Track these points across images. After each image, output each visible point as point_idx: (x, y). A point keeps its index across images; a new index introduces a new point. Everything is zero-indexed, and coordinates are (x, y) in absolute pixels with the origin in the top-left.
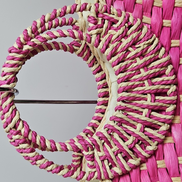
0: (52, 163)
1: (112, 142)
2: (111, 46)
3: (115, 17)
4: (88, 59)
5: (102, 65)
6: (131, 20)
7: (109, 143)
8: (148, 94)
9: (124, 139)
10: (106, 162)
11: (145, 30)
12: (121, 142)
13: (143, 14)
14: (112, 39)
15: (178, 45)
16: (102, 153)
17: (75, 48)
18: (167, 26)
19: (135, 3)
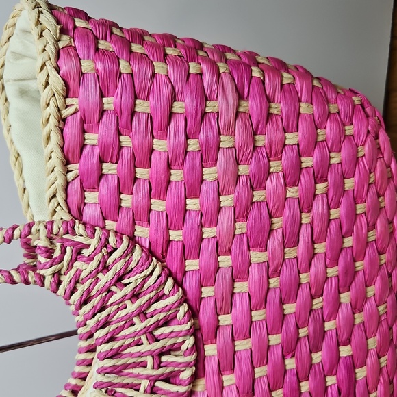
2: (81, 288)
6: (112, 242)
8: (147, 356)
11: (137, 254)
13: (135, 224)
14: (81, 277)
15: (197, 267)
19: (120, 207)
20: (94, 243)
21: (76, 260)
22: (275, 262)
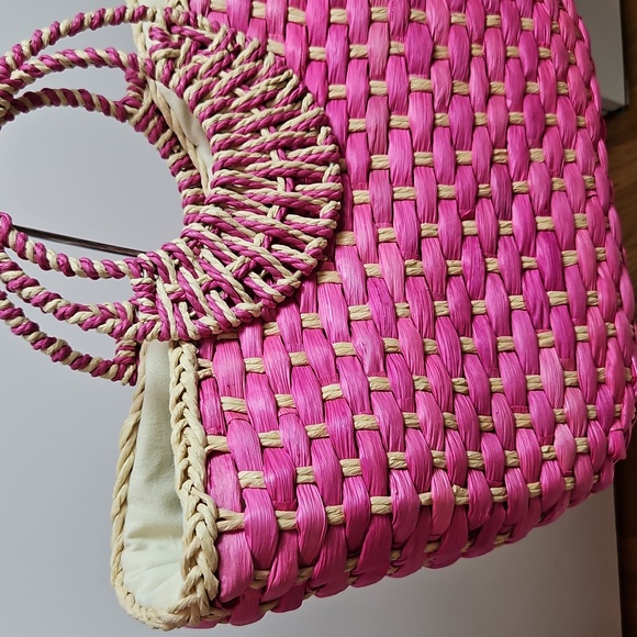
0: (58, 296)
1: (196, 264)
2: (197, 84)
3: (207, 34)
4: (158, 138)
5: (191, 153)
6: (240, 39)
7: (190, 266)
8: (278, 178)
9: (224, 260)
10: (183, 306)
11: (269, 59)
12: (217, 265)
13: (267, 37)
14: (200, 71)
15: (343, 94)
16: (173, 286)
17: (129, 109)
18: (318, 58)
19: (251, 16)
20: (217, 38)
21: (195, 53)
22: (442, 91)
